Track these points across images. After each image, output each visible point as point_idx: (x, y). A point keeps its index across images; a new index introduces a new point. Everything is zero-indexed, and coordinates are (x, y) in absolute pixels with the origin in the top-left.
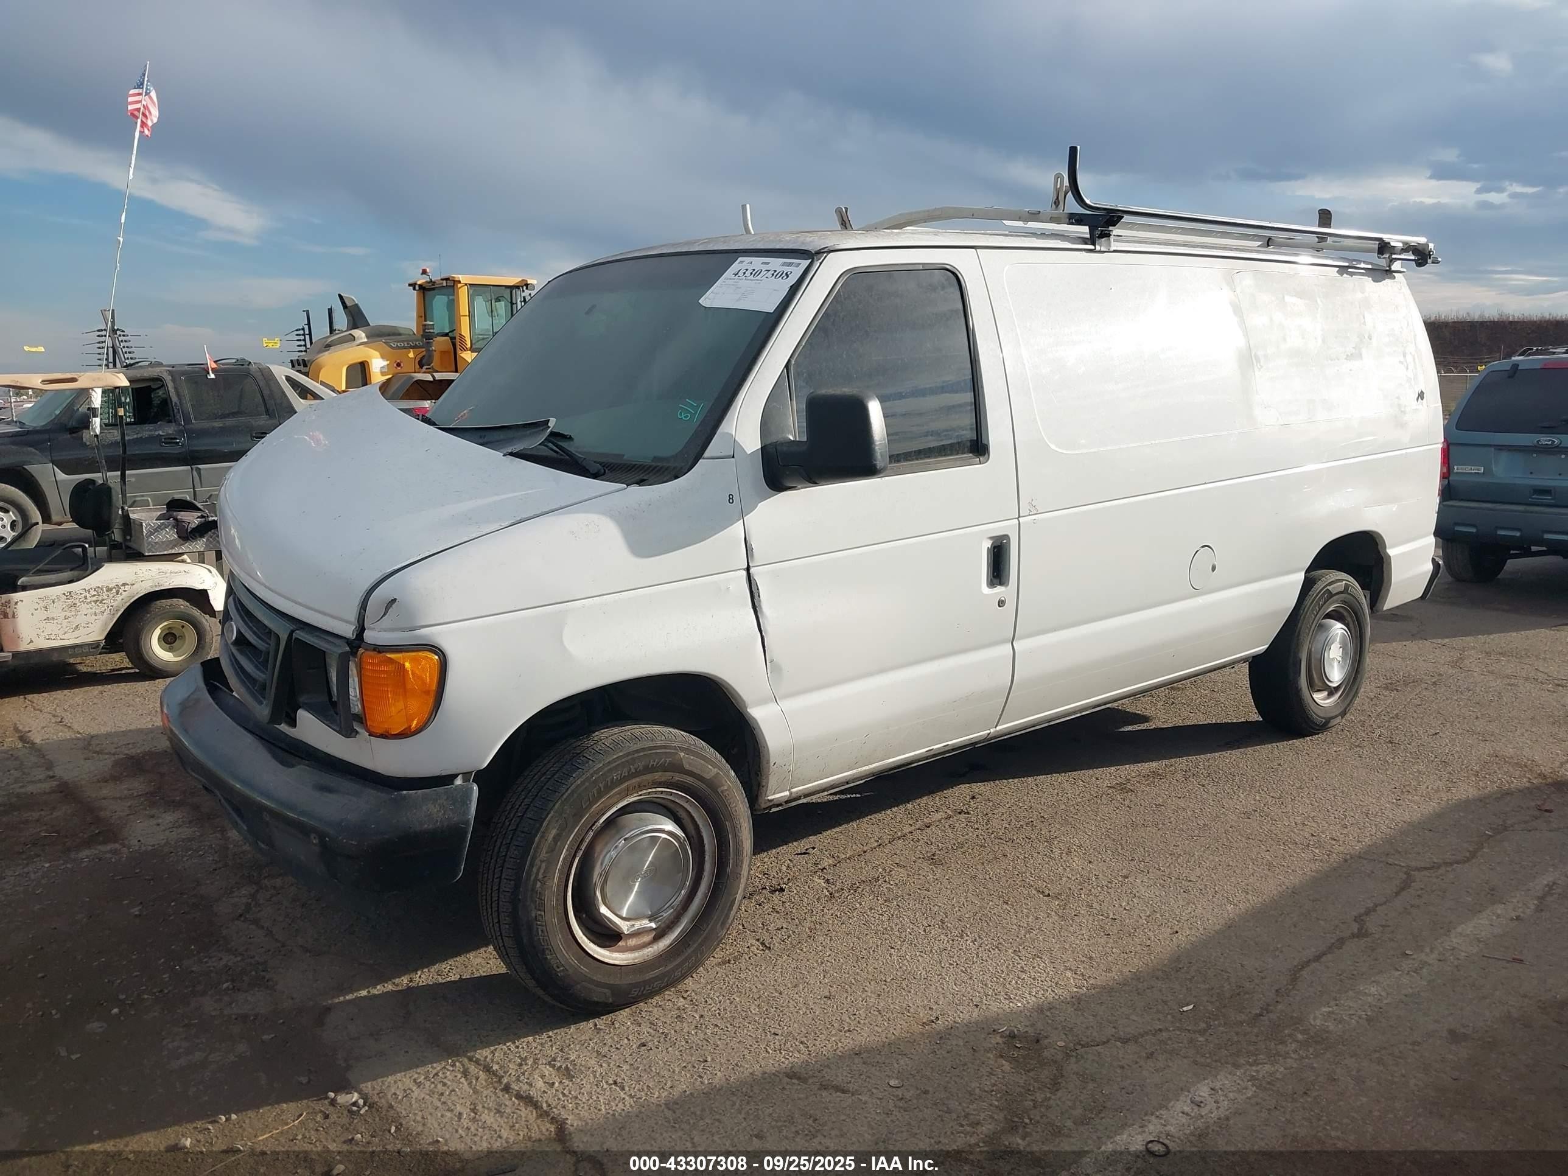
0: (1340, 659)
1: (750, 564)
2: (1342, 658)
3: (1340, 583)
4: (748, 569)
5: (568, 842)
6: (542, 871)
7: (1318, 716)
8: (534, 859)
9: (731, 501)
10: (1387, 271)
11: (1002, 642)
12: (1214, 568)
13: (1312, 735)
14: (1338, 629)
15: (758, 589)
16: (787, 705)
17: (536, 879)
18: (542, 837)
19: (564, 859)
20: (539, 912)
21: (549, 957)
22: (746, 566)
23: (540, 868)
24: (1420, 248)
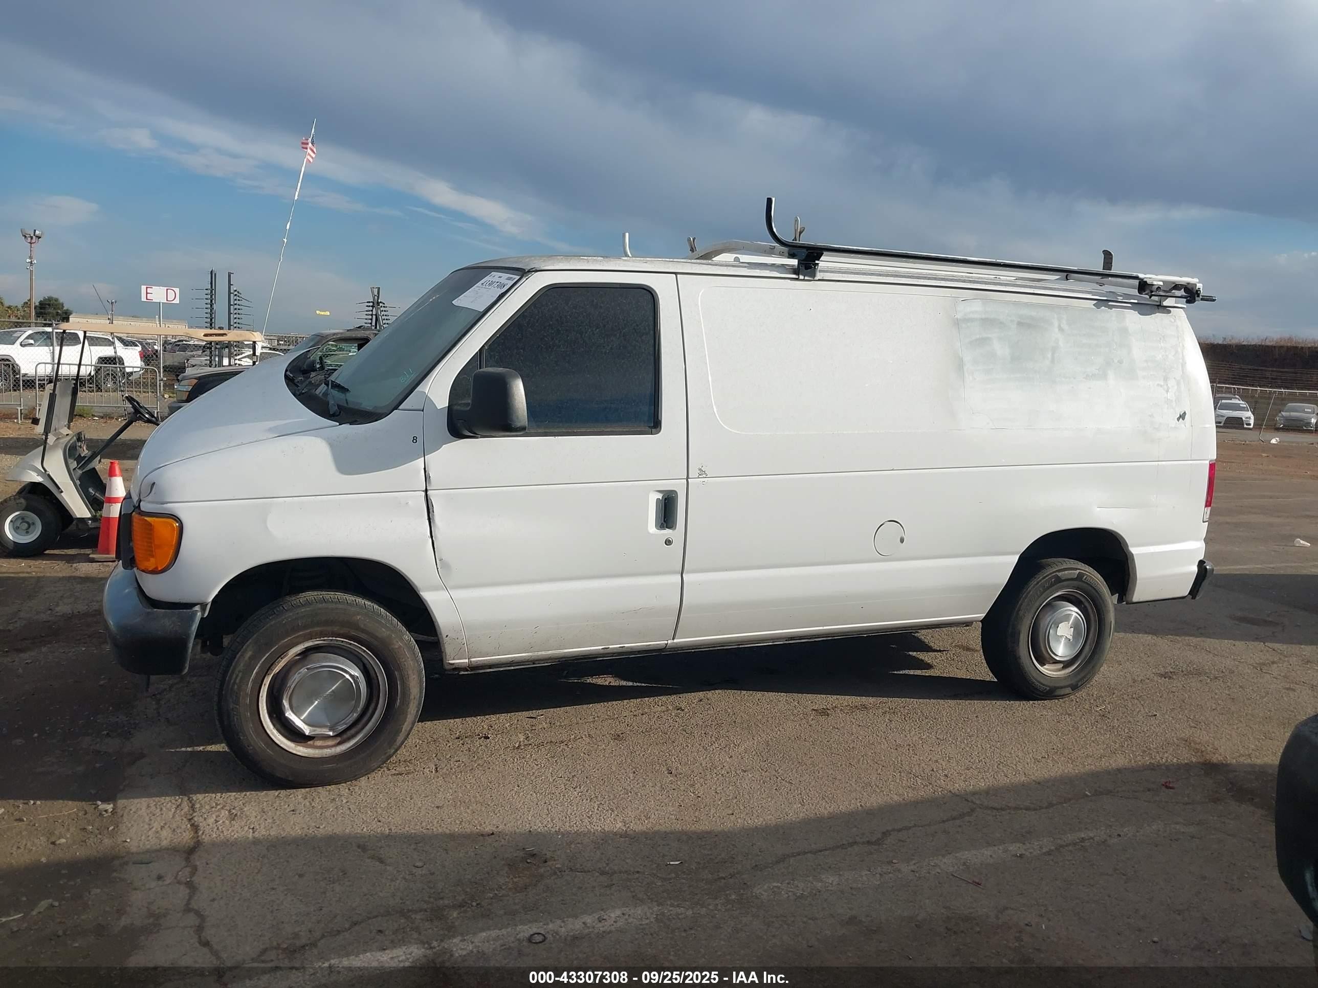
0: (1071, 638)
1: (428, 488)
2: (1073, 638)
3: (1075, 571)
4: (426, 491)
5: (261, 662)
6: (239, 678)
7: (1042, 684)
8: (234, 669)
9: (415, 441)
10: (1158, 306)
11: (673, 572)
12: (902, 540)
13: (1035, 700)
14: (1073, 611)
15: (433, 506)
16: (458, 594)
17: (235, 682)
18: (242, 655)
19: (257, 673)
20: (235, 706)
21: (242, 738)
22: (424, 489)
23: (237, 676)
24: (1189, 287)
